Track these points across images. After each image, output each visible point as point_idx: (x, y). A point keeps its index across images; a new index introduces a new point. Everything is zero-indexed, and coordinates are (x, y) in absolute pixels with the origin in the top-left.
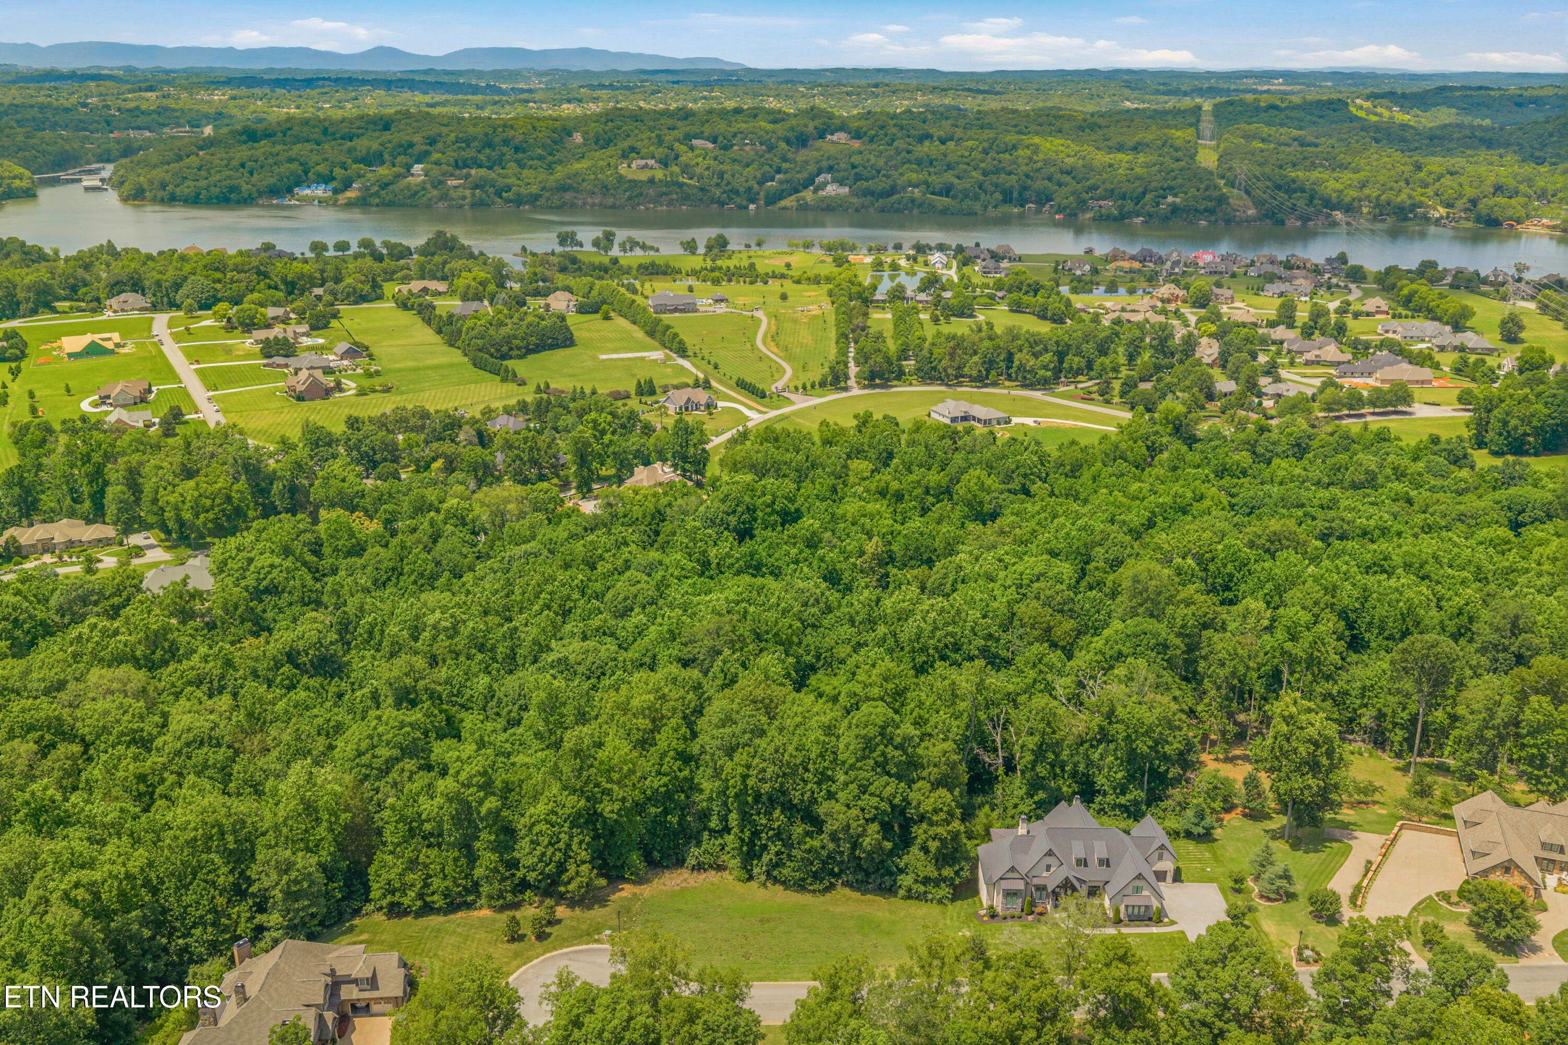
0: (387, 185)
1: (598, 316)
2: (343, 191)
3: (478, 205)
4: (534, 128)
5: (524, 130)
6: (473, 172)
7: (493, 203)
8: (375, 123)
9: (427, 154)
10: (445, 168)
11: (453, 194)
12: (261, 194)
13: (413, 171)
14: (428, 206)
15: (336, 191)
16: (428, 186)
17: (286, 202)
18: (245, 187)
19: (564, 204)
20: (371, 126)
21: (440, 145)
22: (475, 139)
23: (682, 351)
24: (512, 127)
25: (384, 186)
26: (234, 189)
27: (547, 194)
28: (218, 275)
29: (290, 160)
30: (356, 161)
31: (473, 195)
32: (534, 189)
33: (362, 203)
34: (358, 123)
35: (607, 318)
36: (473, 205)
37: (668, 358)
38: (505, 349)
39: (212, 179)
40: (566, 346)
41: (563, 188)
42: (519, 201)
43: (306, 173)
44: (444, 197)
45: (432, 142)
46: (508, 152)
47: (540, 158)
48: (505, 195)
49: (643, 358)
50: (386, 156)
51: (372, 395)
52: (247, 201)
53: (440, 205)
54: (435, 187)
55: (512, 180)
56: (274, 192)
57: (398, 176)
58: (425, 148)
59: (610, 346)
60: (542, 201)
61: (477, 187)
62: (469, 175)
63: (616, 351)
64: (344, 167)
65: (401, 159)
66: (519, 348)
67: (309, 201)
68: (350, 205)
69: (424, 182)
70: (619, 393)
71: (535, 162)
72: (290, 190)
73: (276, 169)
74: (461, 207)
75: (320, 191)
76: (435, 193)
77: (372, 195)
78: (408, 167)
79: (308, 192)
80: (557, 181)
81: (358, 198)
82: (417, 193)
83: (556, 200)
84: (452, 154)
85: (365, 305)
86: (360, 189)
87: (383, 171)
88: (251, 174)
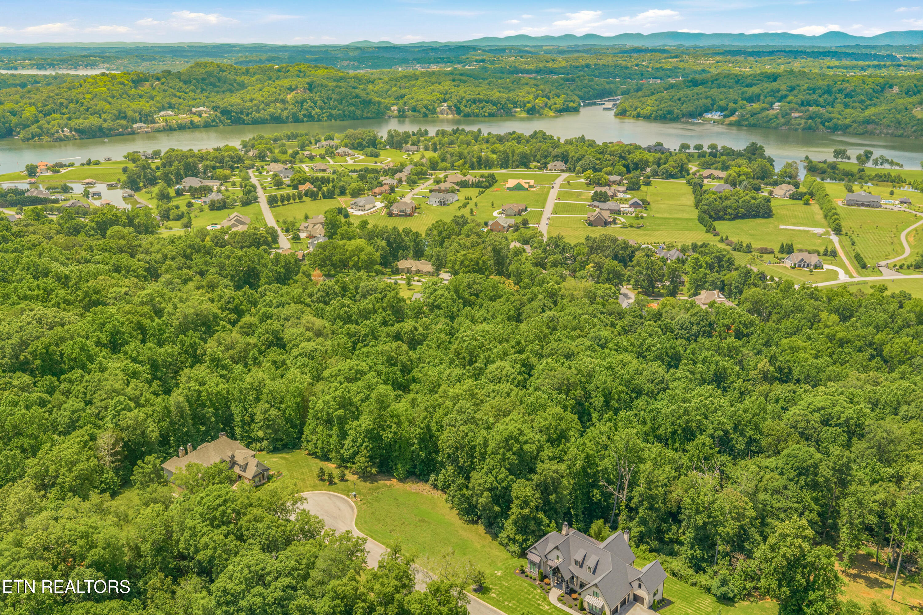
0: (755, 114)
1: (801, 202)
2: (729, 116)
3: (808, 129)
4: (864, 82)
5: (856, 83)
6: (811, 109)
7: (818, 128)
8: (769, 78)
9: (786, 96)
10: (792, 105)
11: (793, 122)
12: (683, 116)
13: (774, 106)
14: (776, 128)
15: (725, 116)
16: (780, 116)
17: (696, 121)
18: (676, 111)
19: (866, 132)
20: (766, 79)
21: (795, 92)
22: (820, 88)
23: (838, 231)
24: (848, 81)
25: (753, 114)
26: (670, 112)
27: (855, 125)
28: (600, 156)
29: (706, 98)
30: (743, 99)
31: (806, 123)
32: (847, 121)
33: (738, 124)
34: (759, 77)
35: (807, 203)
36: (804, 129)
37: (827, 233)
38: (721, 214)
39: (661, 106)
40: (764, 217)
41: (867, 122)
42: (835, 129)
43: (713, 105)
44: (787, 123)
45: (792, 89)
46: (841, 97)
47: (862, 102)
48: (827, 124)
49: (808, 231)
50: (762, 97)
51: (630, 229)
52: (676, 119)
53: (783, 128)
54: (783, 117)
55: (836, 115)
56: (691, 115)
57: (763, 109)
58: (785, 93)
59: (794, 221)
60: (851, 129)
61: (811, 118)
62: (808, 110)
63: (794, 225)
64: (735, 102)
65: (769, 99)
66: (731, 214)
67: (708, 121)
68: (731, 125)
69: (778, 113)
70: (766, 249)
71: (857, 104)
72: (701, 115)
73: (696, 102)
74: (796, 130)
75: (716, 116)
76: (782, 120)
77: (744, 120)
78: (772, 104)
79: (710, 116)
80: (865, 117)
81: (736, 121)
82: (771, 119)
83: (861, 129)
84: (801, 97)
85: (671, 180)
86: (738, 116)
87: (756, 106)
88: (683, 104)
